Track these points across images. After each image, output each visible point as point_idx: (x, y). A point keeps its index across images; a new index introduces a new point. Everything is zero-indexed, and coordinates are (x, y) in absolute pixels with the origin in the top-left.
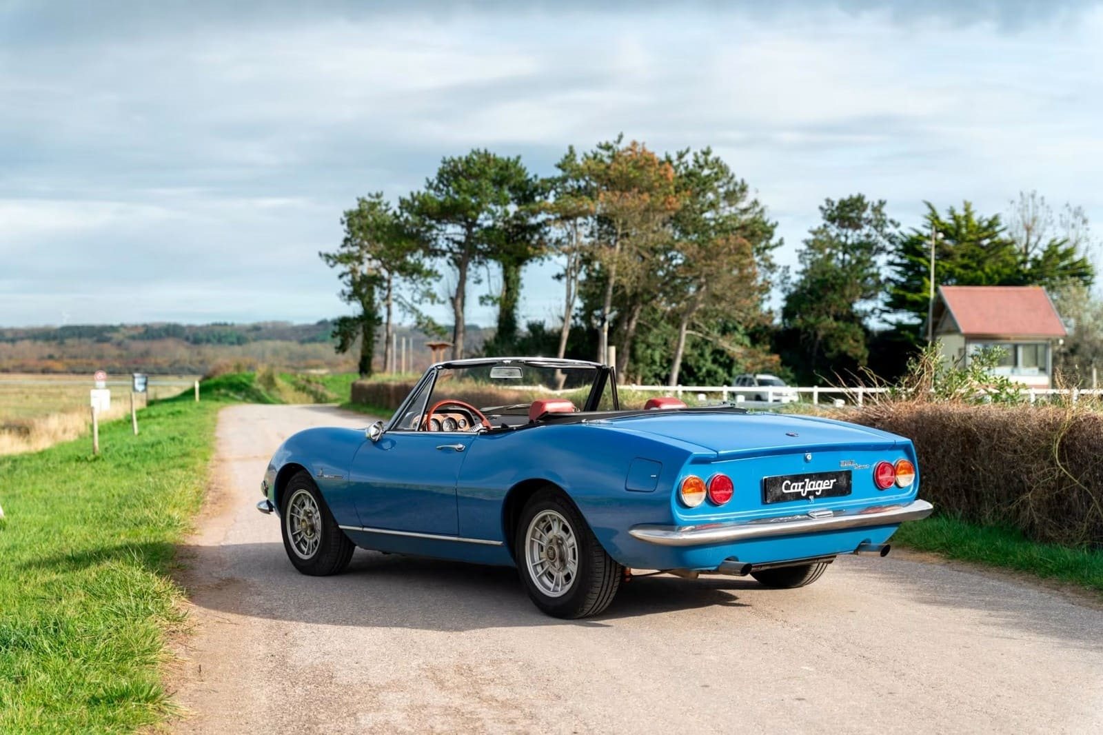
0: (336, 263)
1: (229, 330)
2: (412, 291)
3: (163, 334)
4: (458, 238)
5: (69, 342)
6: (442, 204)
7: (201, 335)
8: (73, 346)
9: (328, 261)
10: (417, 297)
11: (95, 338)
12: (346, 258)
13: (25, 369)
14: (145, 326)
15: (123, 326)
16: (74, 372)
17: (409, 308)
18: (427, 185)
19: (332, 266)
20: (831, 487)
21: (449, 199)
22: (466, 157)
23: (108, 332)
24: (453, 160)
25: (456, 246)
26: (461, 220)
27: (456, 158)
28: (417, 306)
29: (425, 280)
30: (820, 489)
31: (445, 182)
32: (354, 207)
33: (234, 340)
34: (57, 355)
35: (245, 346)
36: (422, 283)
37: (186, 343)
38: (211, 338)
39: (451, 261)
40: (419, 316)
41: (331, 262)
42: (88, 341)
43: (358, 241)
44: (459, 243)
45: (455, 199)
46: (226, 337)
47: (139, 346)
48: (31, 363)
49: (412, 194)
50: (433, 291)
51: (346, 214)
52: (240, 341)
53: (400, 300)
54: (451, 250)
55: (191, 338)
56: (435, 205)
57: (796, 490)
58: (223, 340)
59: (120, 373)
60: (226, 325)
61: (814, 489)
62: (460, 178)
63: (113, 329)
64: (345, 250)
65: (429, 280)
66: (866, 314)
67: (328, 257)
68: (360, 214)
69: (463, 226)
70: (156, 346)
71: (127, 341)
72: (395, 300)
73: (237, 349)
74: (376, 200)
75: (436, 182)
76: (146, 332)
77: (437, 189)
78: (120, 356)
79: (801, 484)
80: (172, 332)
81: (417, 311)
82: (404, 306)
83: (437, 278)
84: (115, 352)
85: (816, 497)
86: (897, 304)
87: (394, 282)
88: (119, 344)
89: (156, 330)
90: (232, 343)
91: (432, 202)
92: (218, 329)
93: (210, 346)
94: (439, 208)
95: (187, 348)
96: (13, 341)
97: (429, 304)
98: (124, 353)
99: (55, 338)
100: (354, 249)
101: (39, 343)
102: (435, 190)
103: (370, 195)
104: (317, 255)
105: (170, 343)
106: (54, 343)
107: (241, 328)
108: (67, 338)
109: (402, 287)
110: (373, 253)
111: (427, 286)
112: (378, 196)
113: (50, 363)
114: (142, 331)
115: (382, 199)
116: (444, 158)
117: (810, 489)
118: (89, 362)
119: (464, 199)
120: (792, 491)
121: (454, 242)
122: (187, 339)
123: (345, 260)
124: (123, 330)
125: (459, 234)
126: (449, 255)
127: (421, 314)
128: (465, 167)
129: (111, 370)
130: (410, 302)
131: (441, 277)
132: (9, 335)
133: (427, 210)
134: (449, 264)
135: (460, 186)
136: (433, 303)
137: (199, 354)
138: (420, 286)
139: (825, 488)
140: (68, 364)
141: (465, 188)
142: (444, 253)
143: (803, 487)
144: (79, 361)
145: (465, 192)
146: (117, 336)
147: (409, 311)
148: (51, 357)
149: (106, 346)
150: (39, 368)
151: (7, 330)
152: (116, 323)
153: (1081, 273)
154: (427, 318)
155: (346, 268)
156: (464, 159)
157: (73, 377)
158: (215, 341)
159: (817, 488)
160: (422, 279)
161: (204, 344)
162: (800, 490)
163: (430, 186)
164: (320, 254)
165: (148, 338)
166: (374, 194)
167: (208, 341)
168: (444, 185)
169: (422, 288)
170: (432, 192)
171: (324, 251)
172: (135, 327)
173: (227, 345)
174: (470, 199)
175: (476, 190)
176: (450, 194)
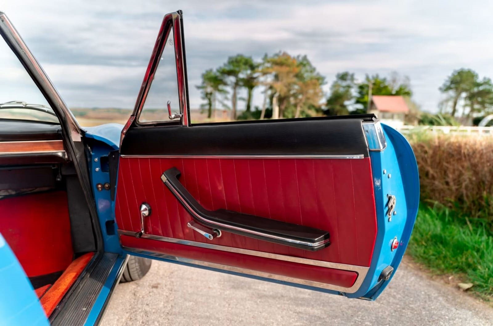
25: (233, 83)
26: (234, 75)
28: (223, 101)
31: (230, 64)
43: (206, 82)
49: (220, 67)
50: (227, 97)
53: (218, 99)
62: (234, 62)
66: (348, 105)
86: (358, 102)
87: (216, 94)
109: (219, 96)
110: (211, 85)
115: (212, 70)
123: (202, 88)
125: (234, 80)
131: (229, 92)
134: (231, 88)
142: (230, 85)
145: (235, 67)
153: (408, 94)
154: (226, 105)
160: (224, 93)
163: (225, 65)
169: (224, 96)
174: (237, 69)
175: (238, 66)
176: (231, 68)
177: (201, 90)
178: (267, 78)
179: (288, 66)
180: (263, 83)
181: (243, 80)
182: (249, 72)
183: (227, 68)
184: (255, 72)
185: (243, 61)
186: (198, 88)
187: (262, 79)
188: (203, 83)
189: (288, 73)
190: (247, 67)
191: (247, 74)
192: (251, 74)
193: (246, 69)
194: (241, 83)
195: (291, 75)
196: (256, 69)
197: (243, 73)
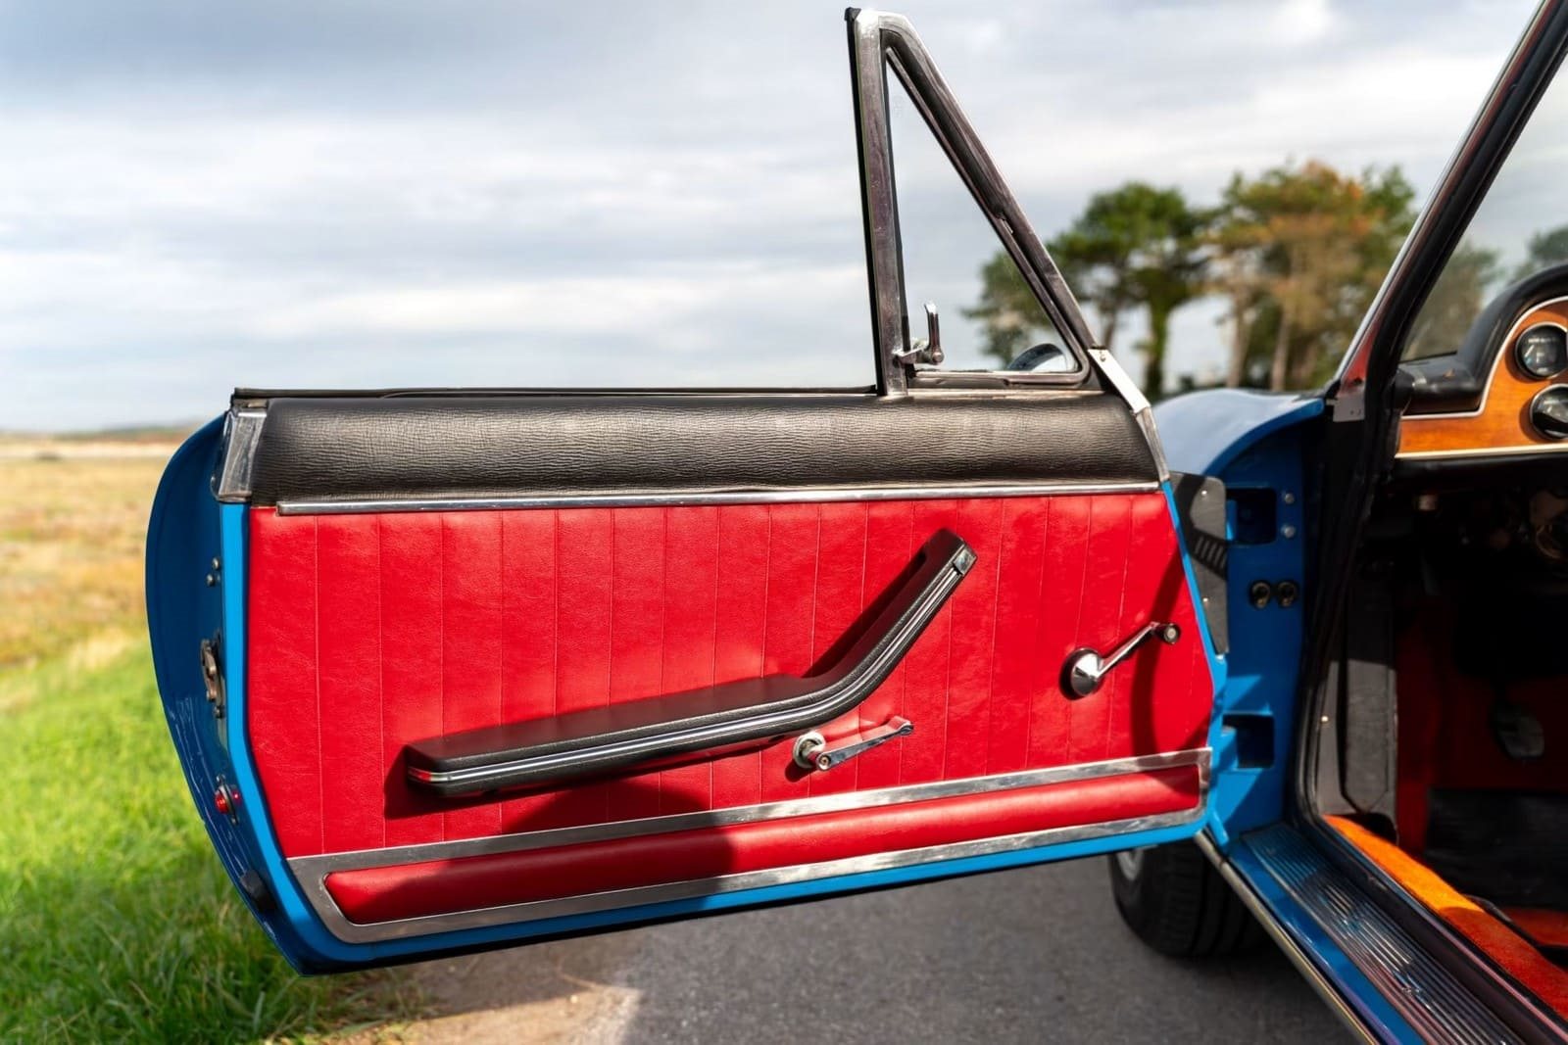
56: (1083, 244)
62: (1111, 213)
91: (1080, 241)
94: (1087, 247)
119: (1115, 236)
133: (1075, 249)
135: (1110, 222)
174: (1124, 238)
175: (1129, 228)
176: (1101, 234)
177: (979, 324)
178: (1241, 264)
179: (1329, 210)
180: (1222, 285)
181: (1144, 275)
182: (1169, 245)
183: (1088, 237)
184: (1195, 246)
185: (1148, 204)
186: (971, 314)
187: (1220, 268)
188: (986, 297)
189: (1329, 240)
190: (1163, 226)
191: (1162, 255)
192: (1178, 252)
193: (1158, 236)
194: (1136, 289)
195: (1343, 244)
196: (1199, 233)
197: (1146, 252)
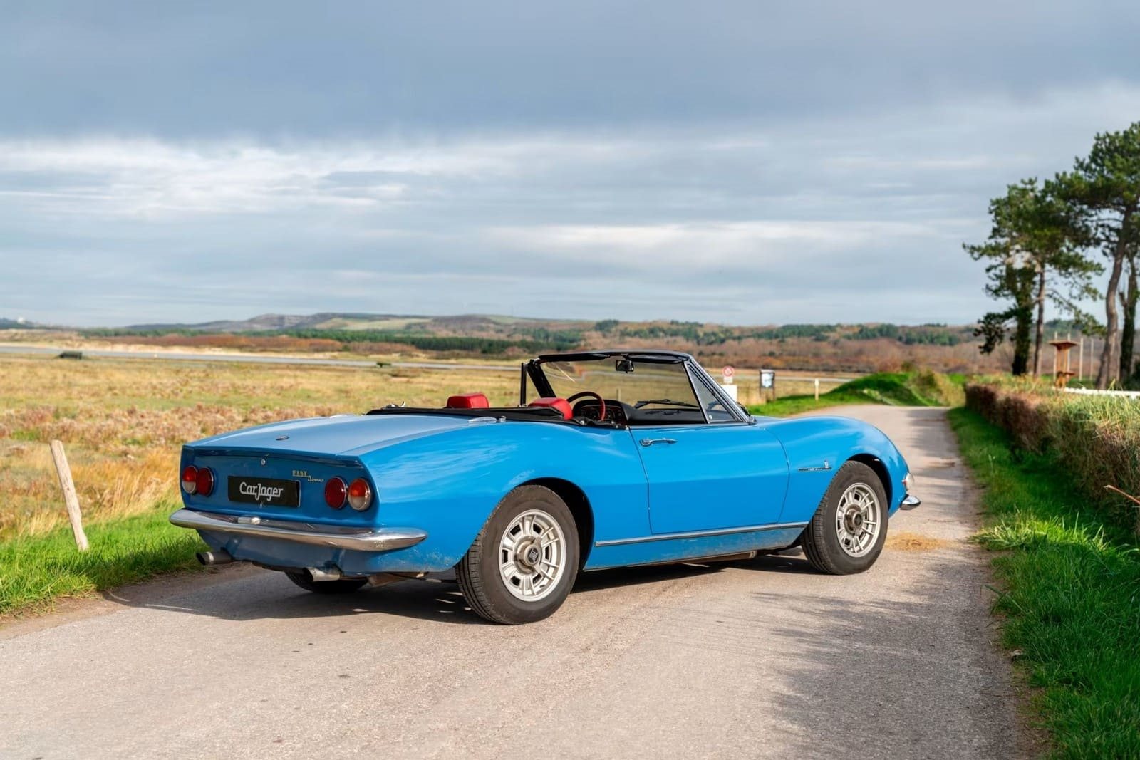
0: (981, 255)
1: (941, 330)
2: (1069, 286)
3: (878, 335)
4: (1114, 224)
5: (789, 340)
6: (1091, 185)
7: (914, 335)
8: (793, 345)
9: (972, 253)
10: (1076, 292)
11: (813, 337)
12: (993, 251)
13: (748, 365)
14: (860, 326)
15: (839, 325)
16: (792, 369)
17: (1065, 305)
18: (1076, 165)
19: (976, 259)
20: (279, 496)
21: (1100, 179)
22: (1125, 132)
23: (826, 331)
24: (1108, 136)
25: (1113, 233)
26: (1119, 204)
27: (1112, 133)
28: (1075, 302)
29: (1084, 274)
30: (271, 496)
31: (1099, 161)
32: (1004, 194)
33: (946, 340)
34: (777, 353)
35: (957, 347)
36: (1080, 276)
37: (898, 343)
38: (923, 338)
39: (1108, 251)
40: (1078, 313)
41: (976, 254)
42: (808, 340)
43: (1007, 231)
44: (1117, 231)
45: (1108, 179)
46: (938, 337)
47: (855, 345)
48: (753, 359)
49: (1057, 176)
50: (1092, 287)
51: (993, 203)
52: (952, 342)
53: (1055, 295)
54: (1108, 239)
55: (904, 339)
56: (1083, 186)
57: (251, 493)
58: (935, 340)
59: (834, 371)
60: (938, 325)
61: (265, 495)
62: (1116, 154)
63: (830, 328)
64: (992, 242)
65: (1089, 273)
67: (973, 249)
68: (1008, 202)
69: (1122, 212)
70: (869, 345)
71: (843, 340)
72: (1050, 296)
73: (948, 349)
74: (1029, 187)
75: (1087, 161)
76: (861, 331)
77: (1087, 169)
78: (835, 354)
79: (254, 488)
80: (886, 332)
81: (1075, 308)
82: (1060, 303)
83: (1100, 272)
84: (830, 350)
85: (266, 503)
87: (1047, 276)
88: (835, 343)
89: (871, 330)
90: (944, 344)
91: (1079, 183)
92: (931, 329)
93: (922, 345)
94: (1088, 189)
95: (900, 347)
96: (739, 338)
97: (1090, 299)
98: (839, 352)
99: (777, 337)
100: (1002, 241)
101: (762, 341)
102: (1085, 171)
103: (1023, 182)
104: (961, 246)
105: (883, 342)
106: (775, 341)
107: (952, 330)
108: (787, 337)
109: (1056, 282)
110: (1023, 244)
111: (1087, 281)
112: (1031, 182)
113: (769, 360)
114: (857, 330)
115: (1035, 185)
116: (1098, 134)
117: (262, 494)
118: (806, 359)
119: (1119, 178)
120: (247, 493)
121: (1111, 229)
122: (900, 339)
123: (991, 252)
124: (838, 329)
125: (1116, 220)
126: (1104, 244)
127: (1080, 312)
128: (1122, 143)
129: (826, 367)
130: (1067, 298)
131: (1103, 270)
132: (736, 334)
133: (1074, 192)
134: (1105, 254)
135: (1114, 164)
136: (1095, 299)
137: (910, 354)
138: (1078, 280)
139: (274, 495)
140: (786, 361)
141: (1120, 166)
142: (1098, 242)
143: (257, 491)
144: (796, 358)
145: (1120, 170)
146: (833, 335)
147: (1066, 308)
148: (772, 354)
149: (824, 344)
150: (761, 364)
151: (734, 329)
152: (833, 323)
154: (1086, 315)
155: (995, 261)
156: (1121, 134)
157: (790, 373)
158: (927, 341)
159: (268, 495)
160: (1080, 273)
161: (916, 344)
162: (254, 493)
163: (1081, 165)
164: (964, 246)
165: (863, 338)
166: (1027, 180)
167: (920, 341)
168: (1097, 164)
169: (1082, 283)
170: (1081, 173)
171: (969, 243)
172: (851, 327)
173: (939, 346)
